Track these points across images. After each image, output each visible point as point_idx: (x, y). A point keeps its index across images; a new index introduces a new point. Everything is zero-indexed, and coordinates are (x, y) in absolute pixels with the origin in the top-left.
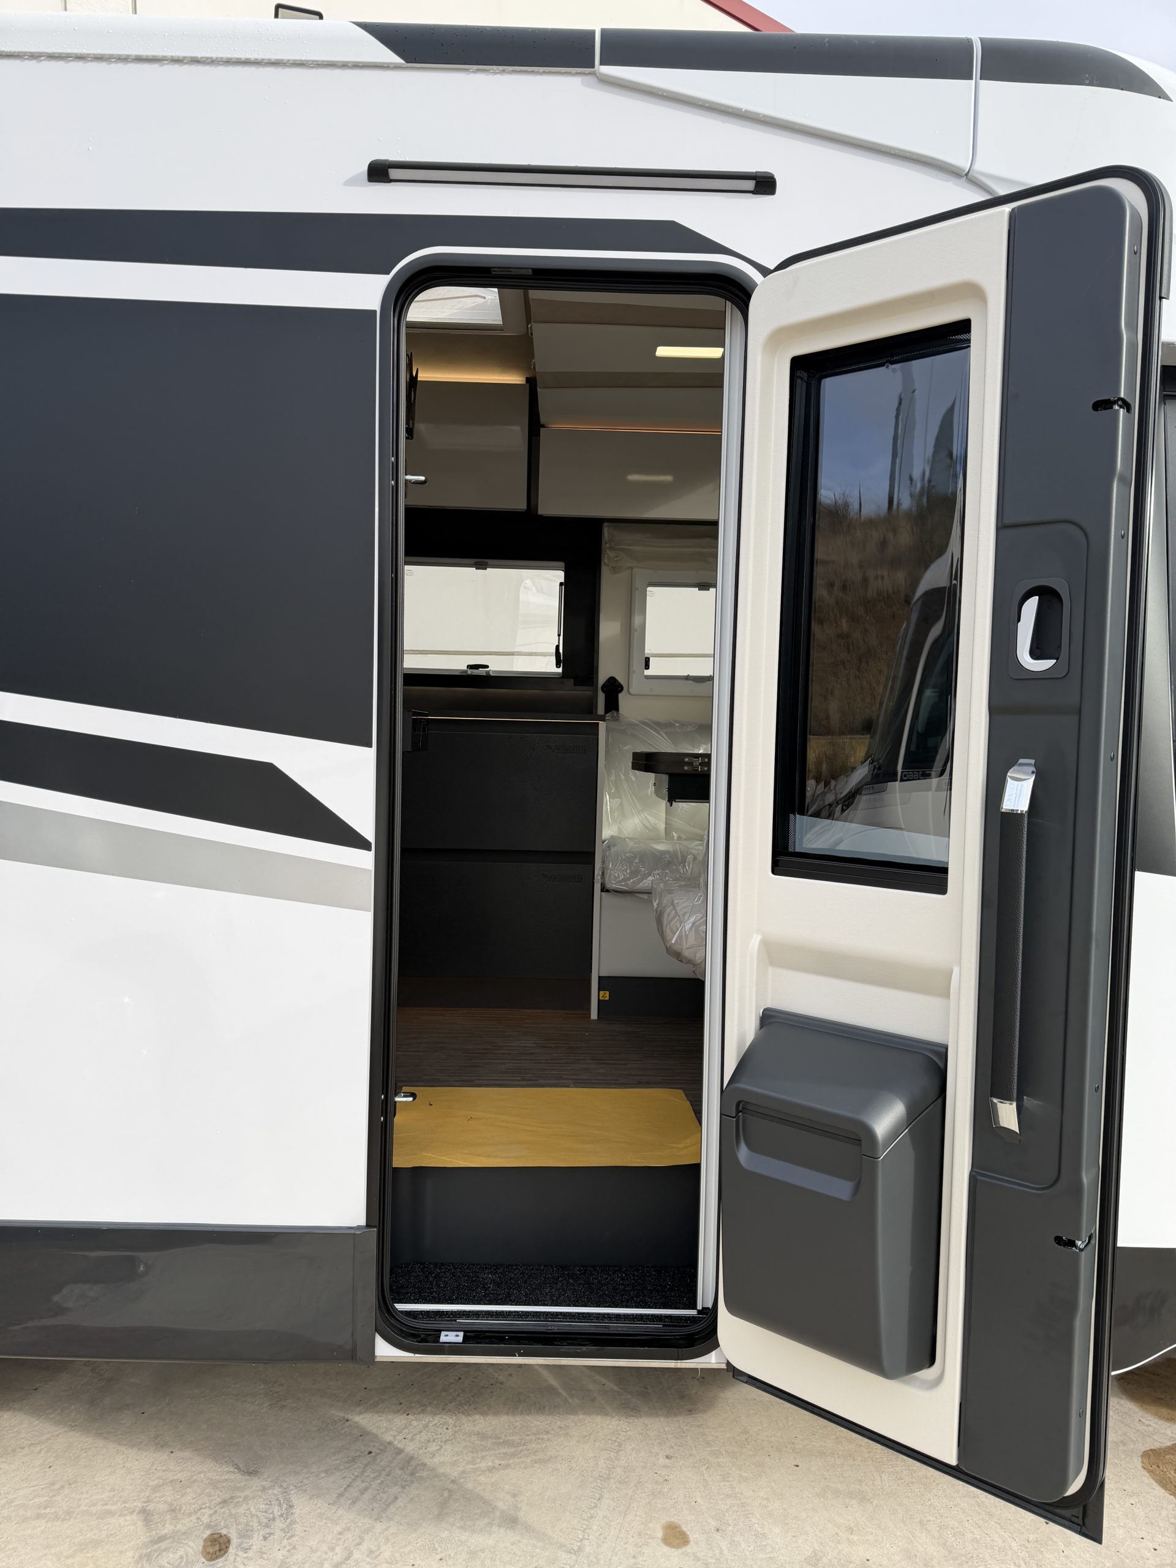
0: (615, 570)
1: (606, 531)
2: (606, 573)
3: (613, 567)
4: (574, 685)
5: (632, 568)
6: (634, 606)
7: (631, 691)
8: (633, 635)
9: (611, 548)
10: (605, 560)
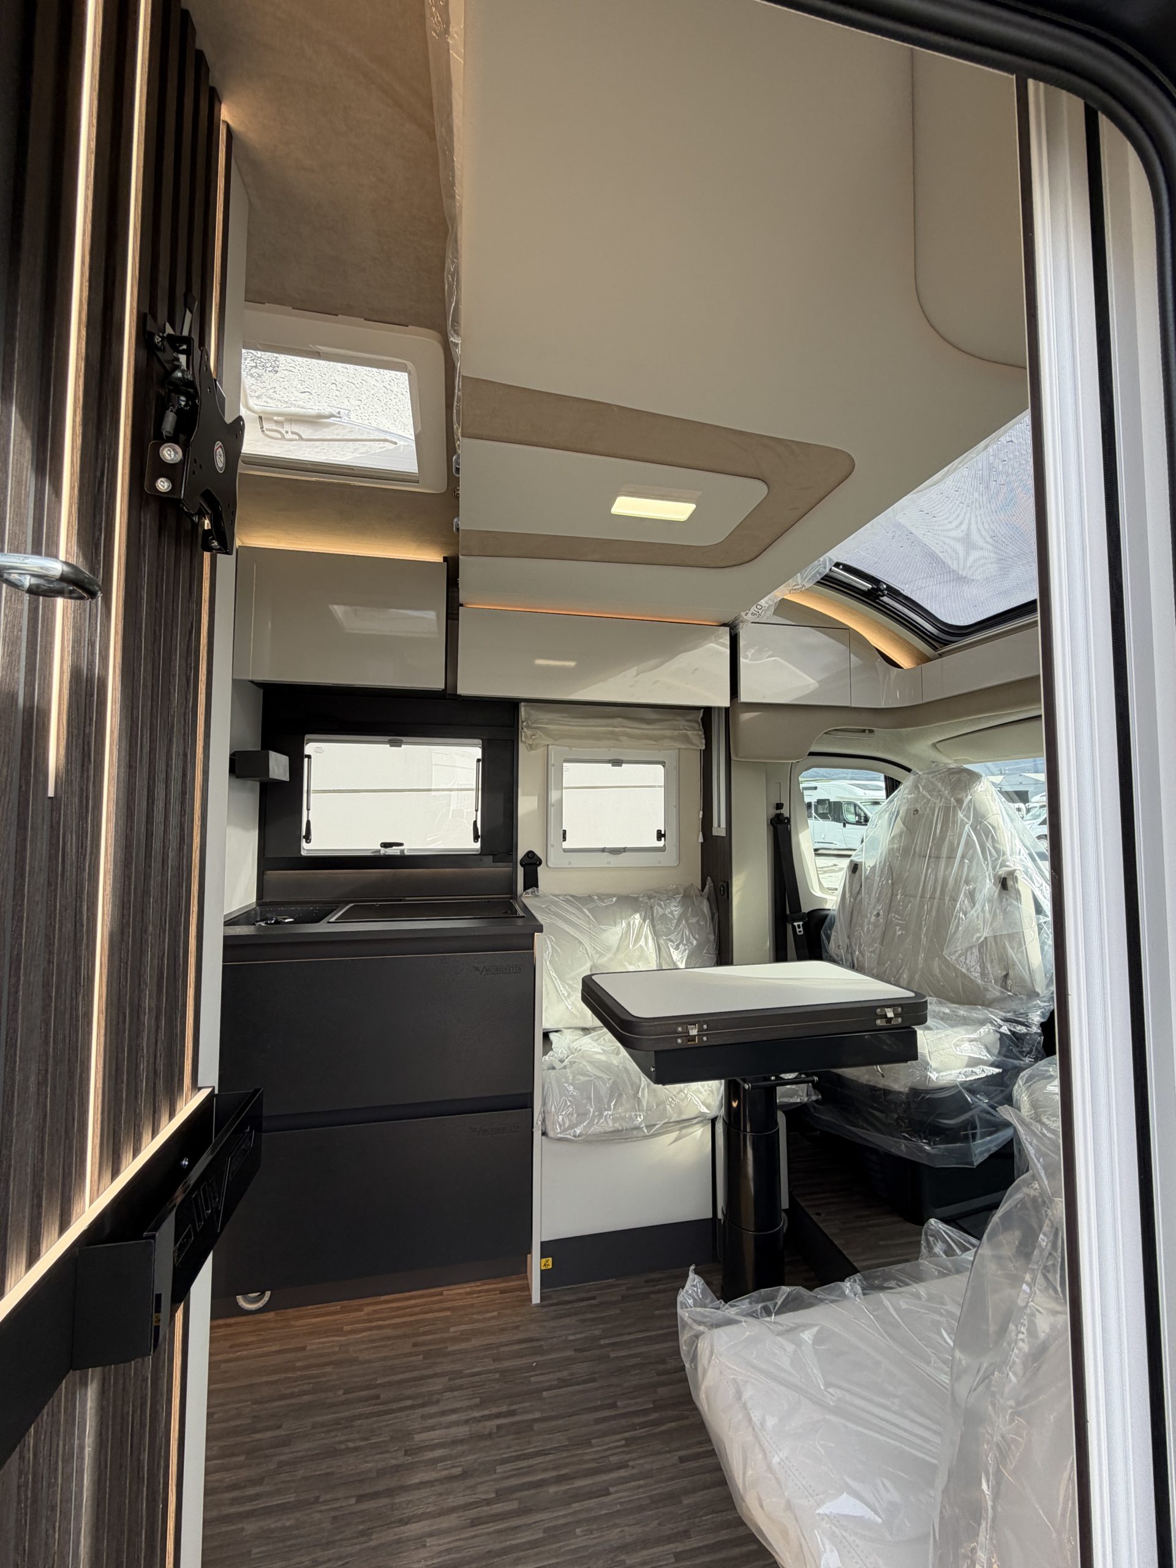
0: (531, 747)
1: (523, 711)
2: (522, 749)
3: (530, 745)
4: (494, 862)
5: (548, 745)
6: (549, 781)
7: (549, 864)
8: (549, 811)
9: (528, 727)
10: (522, 738)
